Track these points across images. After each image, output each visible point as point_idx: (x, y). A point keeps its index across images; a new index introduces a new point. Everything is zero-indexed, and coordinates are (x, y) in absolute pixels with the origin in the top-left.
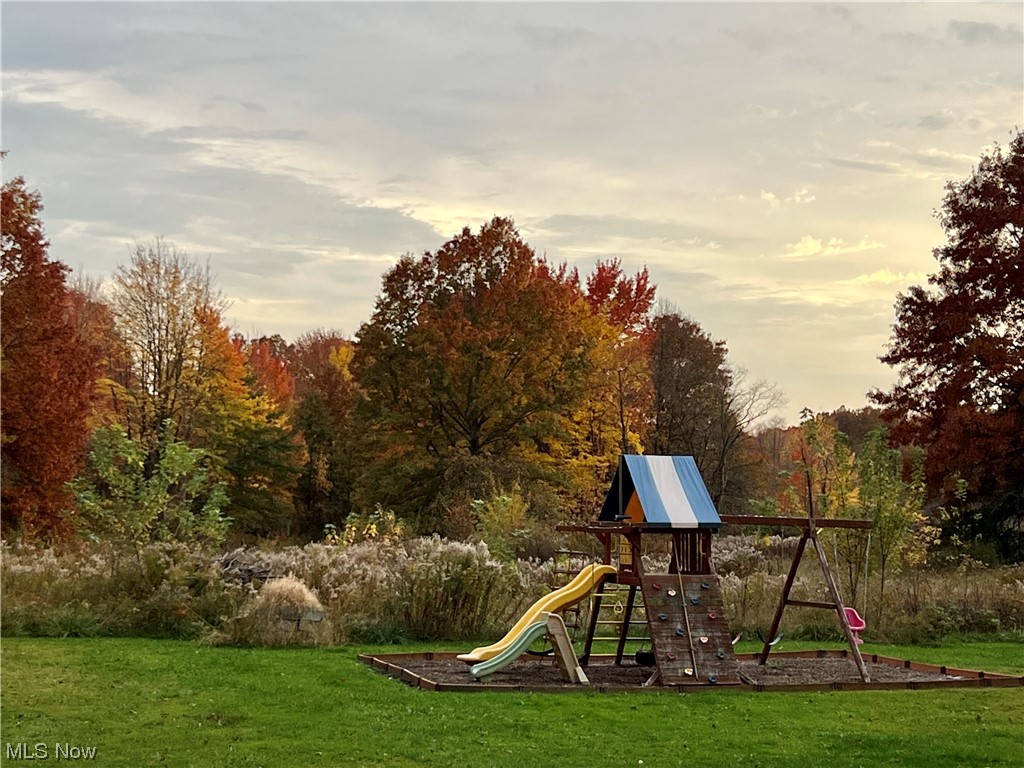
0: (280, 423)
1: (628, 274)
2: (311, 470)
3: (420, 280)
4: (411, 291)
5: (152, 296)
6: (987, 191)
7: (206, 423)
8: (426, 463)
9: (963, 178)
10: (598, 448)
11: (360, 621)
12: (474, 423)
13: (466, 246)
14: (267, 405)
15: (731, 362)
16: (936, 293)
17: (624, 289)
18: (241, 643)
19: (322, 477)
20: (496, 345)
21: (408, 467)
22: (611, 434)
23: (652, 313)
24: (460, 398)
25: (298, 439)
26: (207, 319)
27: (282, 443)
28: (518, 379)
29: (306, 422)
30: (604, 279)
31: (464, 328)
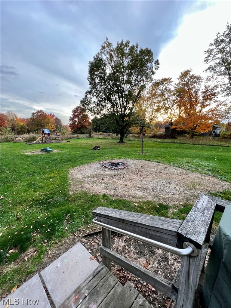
0: (25, 125)
1: (52, 114)
2: (28, 129)
3: (35, 114)
4: (34, 115)
5: (10, 115)
6: (75, 110)
7: (17, 125)
8: (37, 128)
9: (73, 109)
10: (51, 127)
11: (26, 140)
12: (41, 125)
13: (39, 112)
14: (23, 123)
15: (61, 121)
16: (72, 117)
17: (52, 116)
18: (15, 142)
19: (29, 129)
20: (42, 119)
21: (36, 128)
22: (52, 126)
23: (55, 117)
24: (40, 123)
25: (27, 126)
26: (16, 117)
27: (25, 127)
28: (44, 122)
29: (27, 125)
30: (51, 115)
31: (39, 118)
